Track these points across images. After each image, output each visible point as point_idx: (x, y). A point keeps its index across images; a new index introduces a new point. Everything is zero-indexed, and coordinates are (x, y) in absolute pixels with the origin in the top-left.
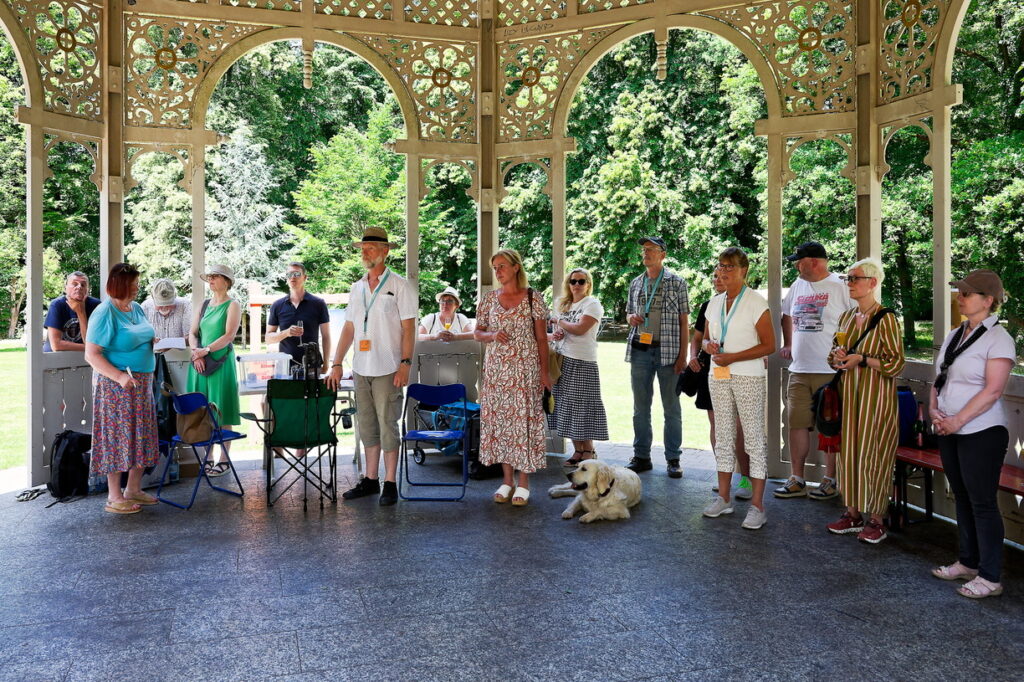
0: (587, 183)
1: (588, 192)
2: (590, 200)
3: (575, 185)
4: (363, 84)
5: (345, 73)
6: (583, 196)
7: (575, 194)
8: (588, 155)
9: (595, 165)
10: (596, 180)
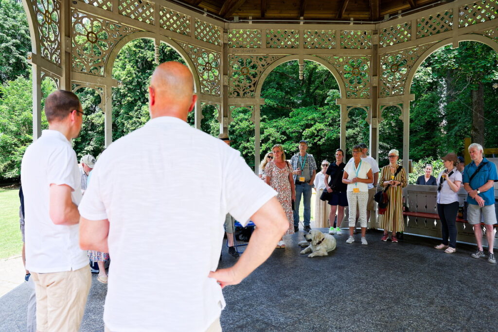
0: (136, 113)
1: (136, 117)
2: (138, 121)
3: (131, 114)
4: (20, 54)
5: (11, 47)
6: (134, 119)
7: (131, 118)
8: (136, 101)
9: (139, 105)
10: (140, 112)
